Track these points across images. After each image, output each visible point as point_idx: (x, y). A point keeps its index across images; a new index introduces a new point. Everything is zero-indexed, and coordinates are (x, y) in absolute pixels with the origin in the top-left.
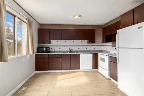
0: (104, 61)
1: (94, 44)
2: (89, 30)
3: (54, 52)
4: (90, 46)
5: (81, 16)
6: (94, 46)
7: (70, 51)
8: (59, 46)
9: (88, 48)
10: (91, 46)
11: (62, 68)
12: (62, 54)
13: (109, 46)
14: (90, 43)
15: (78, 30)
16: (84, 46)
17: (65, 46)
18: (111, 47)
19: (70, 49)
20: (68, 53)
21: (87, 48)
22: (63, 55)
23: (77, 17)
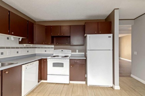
0: (62, 66)
9: (20, 52)
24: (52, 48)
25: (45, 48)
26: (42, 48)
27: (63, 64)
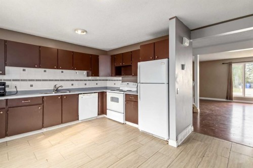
0: (118, 102)
1: (98, 78)
2: (91, 55)
3: (16, 93)
4: (90, 80)
5: (86, 32)
6: (96, 80)
7: (57, 90)
8: (30, 80)
9: (87, 84)
10: (92, 80)
11: (43, 124)
12: (43, 97)
13: (117, 80)
14: (92, 76)
15: (73, 52)
16: (81, 80)
17: (43, 80)
18: (121, 82)
19: (57, 86)
20: (54, 94)
21: (85, 84)
22: (45, 98)
23: (79, 32)
24: (120, 80)
25: (114, 80)
26: (112, 80)
27: (118, 99)
